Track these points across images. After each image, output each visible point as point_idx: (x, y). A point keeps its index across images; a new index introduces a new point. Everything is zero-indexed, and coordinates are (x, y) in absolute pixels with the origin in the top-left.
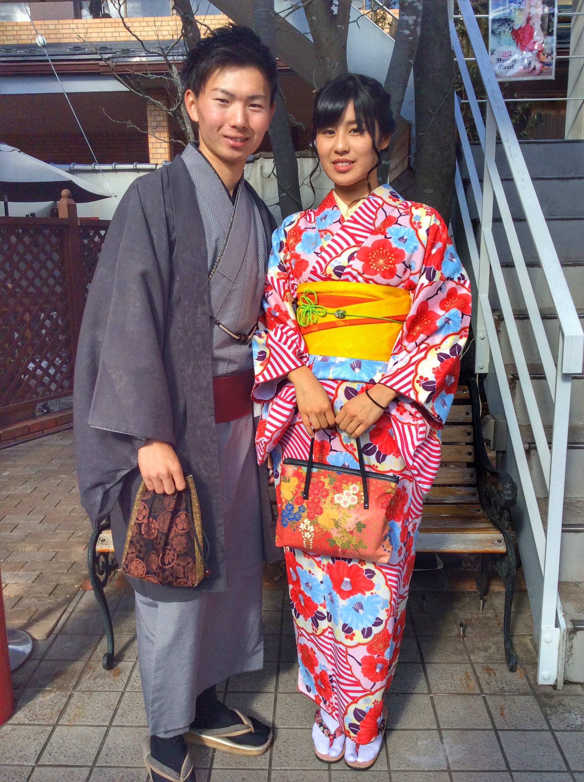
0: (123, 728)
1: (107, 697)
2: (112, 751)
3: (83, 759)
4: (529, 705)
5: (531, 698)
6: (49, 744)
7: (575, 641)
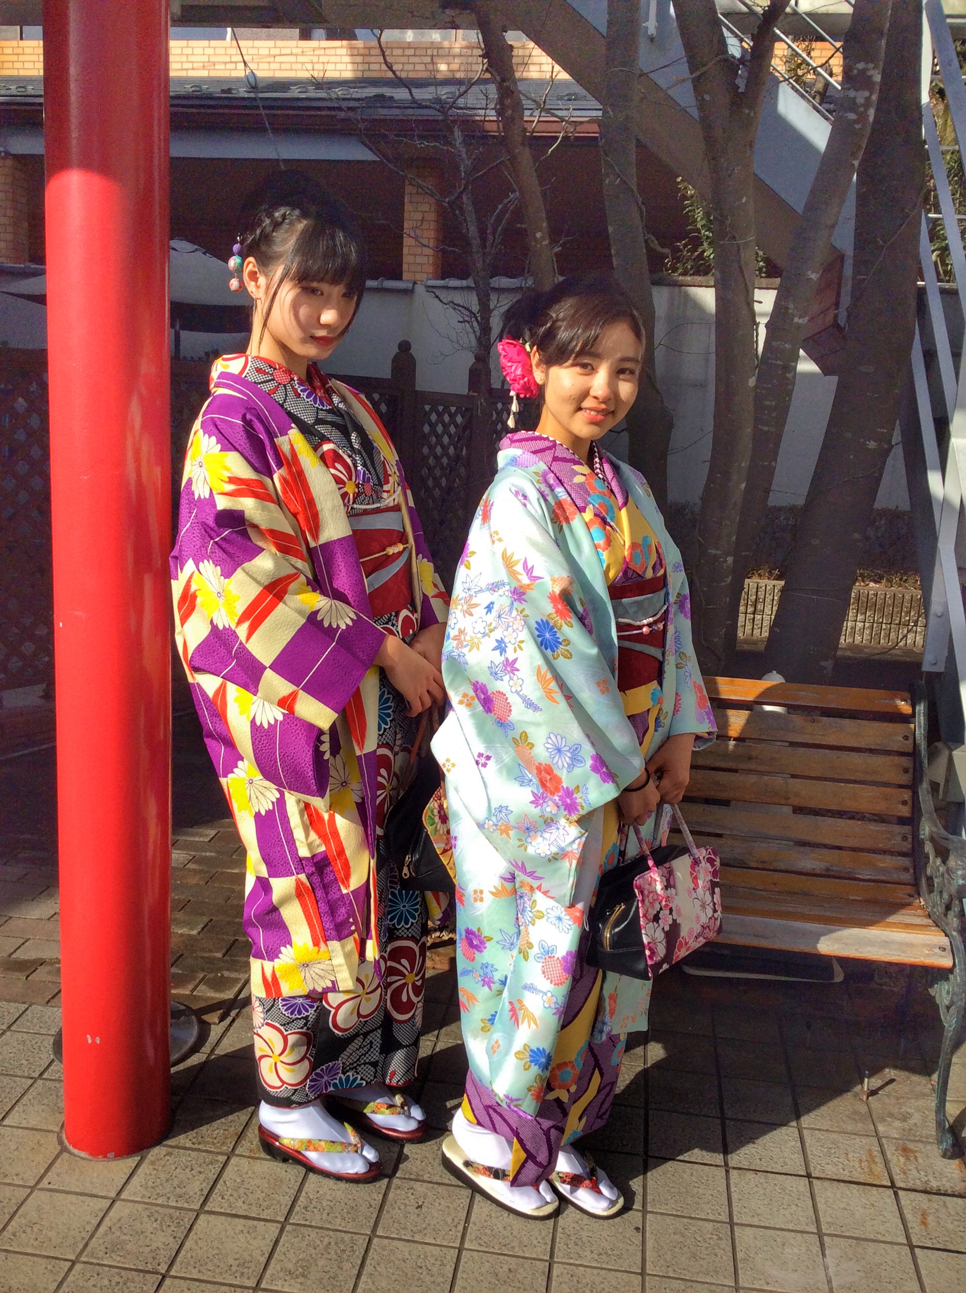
2: (314, 1204)
3: (271, 1209)
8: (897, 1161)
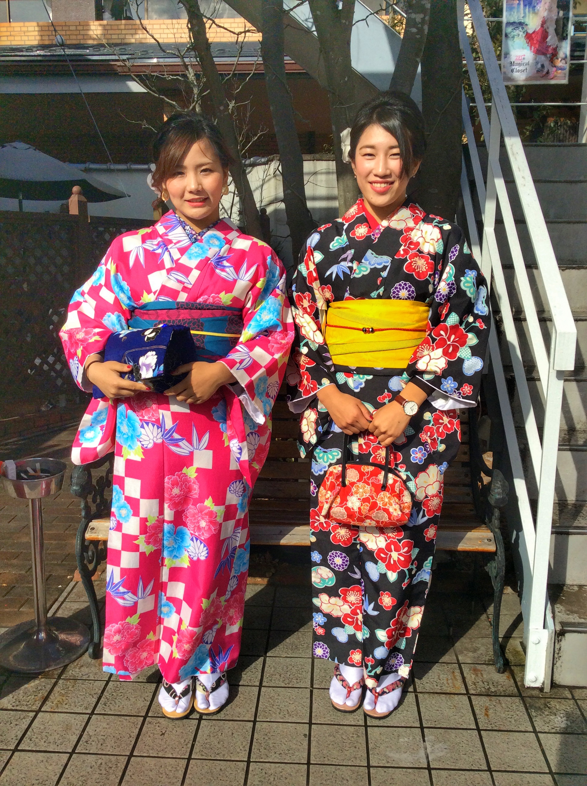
0: (105, 716)
1: (91, 686)
2: (92, 738)
3: (63, 745)
4: (514, 706)
5: (517, 700)
6: (30, 730)
7: (563, 643)
8: (470, 677)
